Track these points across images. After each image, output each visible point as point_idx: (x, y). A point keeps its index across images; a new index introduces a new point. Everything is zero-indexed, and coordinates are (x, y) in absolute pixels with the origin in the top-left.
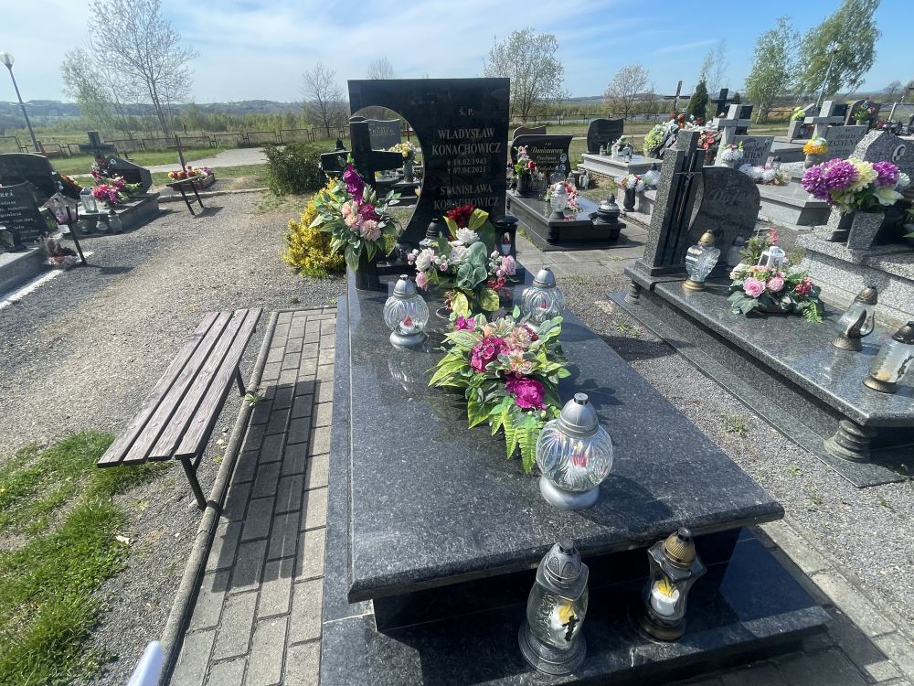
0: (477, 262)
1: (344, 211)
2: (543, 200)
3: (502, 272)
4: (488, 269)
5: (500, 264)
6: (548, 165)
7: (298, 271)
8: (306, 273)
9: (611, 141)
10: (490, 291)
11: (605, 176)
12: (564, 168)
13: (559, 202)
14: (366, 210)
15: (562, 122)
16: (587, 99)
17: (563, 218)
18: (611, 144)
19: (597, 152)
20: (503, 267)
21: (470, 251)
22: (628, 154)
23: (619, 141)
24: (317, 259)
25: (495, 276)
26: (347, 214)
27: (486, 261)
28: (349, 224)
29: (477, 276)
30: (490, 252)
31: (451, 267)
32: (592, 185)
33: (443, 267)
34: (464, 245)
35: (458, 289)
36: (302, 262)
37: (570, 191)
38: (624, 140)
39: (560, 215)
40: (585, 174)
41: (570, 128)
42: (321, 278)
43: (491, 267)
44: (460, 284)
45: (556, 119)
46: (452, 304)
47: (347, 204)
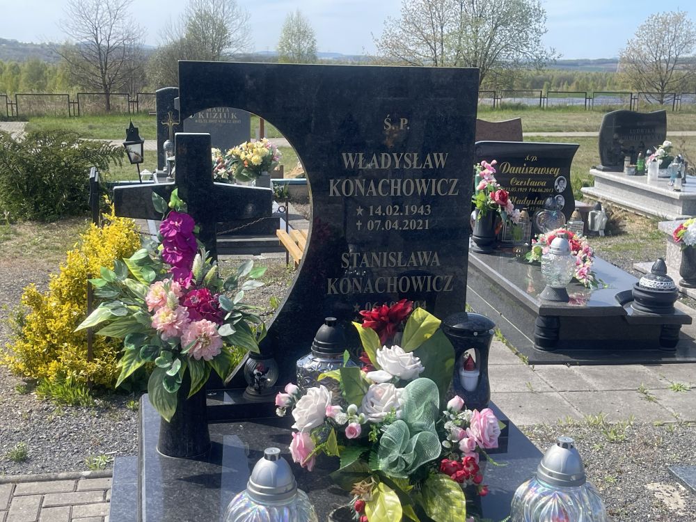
0: (418, 417)
1: (152, 298)
2: (523, 260)
3: (471, 442)
4: (443, 434)
5: (465, 425)
6: (532, 196)
7: (31, 386)
8: (48, 393)
9: (643, 149)
10: (447, 481)
11: (637, 213)
12: (562, 201)
13: (558, 270)
14: (196, 299)
15: (545, 103)
16: (586, 62)
17: (567, 299)
18: (645, 155)
19: (619, 168)
20: (474, 433)
21: (404, 394)
22: (679, 176)
23: (660, 151)
24: (73, 367)
25: (456, 449)
26: (157, 307)
27: (439, 417)
28: (159, 327)
29: (420, 449)
30: (445, 399)
31: (366, 427)
32: (613, 228)
33: (352, 430)
34: (392, 381)
35: (381, 477)
36: (41, 369)
37: (577, 248)
38: (668, 149)
39: (561, 294)
40: (599, 208)
41: (560, 114)
42: (77, 404)
43: (449, 432)
44: (382, 464)
45: (532, 96)
46: (367, 509)
47: (159, 286)
